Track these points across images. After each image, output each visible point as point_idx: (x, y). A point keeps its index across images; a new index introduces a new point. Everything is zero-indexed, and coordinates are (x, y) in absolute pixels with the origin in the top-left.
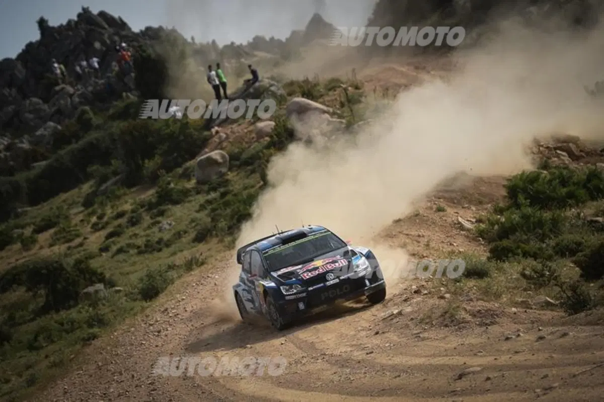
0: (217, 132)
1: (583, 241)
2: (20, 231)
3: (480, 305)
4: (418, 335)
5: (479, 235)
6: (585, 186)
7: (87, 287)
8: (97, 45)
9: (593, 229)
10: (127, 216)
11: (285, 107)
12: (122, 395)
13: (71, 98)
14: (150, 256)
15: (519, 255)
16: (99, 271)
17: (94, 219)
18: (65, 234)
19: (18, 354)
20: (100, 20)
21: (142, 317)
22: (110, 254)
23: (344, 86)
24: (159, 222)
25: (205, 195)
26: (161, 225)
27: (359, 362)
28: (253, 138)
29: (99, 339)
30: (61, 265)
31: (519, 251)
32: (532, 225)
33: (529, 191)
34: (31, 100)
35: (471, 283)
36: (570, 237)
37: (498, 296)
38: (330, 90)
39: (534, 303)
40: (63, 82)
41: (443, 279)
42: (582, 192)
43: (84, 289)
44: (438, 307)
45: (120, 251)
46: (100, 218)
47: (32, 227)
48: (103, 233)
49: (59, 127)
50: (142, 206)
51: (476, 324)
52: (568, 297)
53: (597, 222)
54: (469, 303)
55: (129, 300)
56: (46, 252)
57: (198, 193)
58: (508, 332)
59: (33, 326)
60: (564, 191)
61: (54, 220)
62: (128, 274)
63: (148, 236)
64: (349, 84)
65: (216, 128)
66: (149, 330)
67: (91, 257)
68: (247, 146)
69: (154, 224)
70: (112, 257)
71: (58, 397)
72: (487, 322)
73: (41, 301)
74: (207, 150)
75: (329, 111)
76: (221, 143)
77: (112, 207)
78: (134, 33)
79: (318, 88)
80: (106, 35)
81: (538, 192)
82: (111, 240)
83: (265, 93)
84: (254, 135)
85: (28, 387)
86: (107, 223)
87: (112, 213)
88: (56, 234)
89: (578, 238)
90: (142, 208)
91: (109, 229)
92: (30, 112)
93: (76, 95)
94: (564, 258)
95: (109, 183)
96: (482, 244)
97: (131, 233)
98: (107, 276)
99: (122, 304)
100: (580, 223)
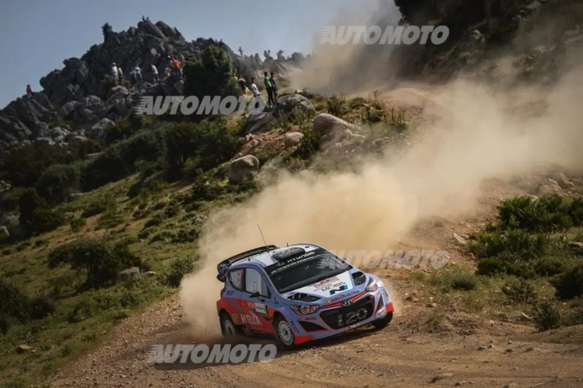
0: (251, 139)
1: (562, 263)
2: (70, 214)
3: (462, 315)
4: (404, 338)
5: (471, 251)
6: (569, 213)
7: (125, 268)
8: (154, 51)
9: (573, 252)
10: (165, 208)
11: (313, 120)
12: (142, 372)
13: (125, 98)
14: (183, 245)
15: (504, 272)
16: (136, 255)
17: (137, 208)
18: (110, 220)
19: (59, 325)
20: (158, 29)
21: (169, 302)
22: (147, 240)
23: (367, 105)
24: (193, 215)
25: (235, 194)
26: (194, 218)
27: (350, 359)
28: (282, 146)
29: (129, 318)
30: (103, 248)
31: (505, 268)
32: (518, 245)
33: (519, 214)
34: (90, 98)
35: (458, 294)
36: (551, 258)
37: (479, 308)
38: (354, 108)
39: (511, 317)
40: (120, 84)
41: (434, 289)
42: (566, 218)
43: (122, 270)
44: (425, 314)
45: (157, 238)
46: (142, 207)
47: (82, 211)
48: (143, 221)
49: (113, 123)
50: (180, 200)
51: (456, 332)
52: (540, 315)
53: (577, 246)
54: (453, 313)
55: (160, 284)
56: (91, 235)
57: (229, 191)
58: (483, 343)
59: (74, 301)
60: (551, 216)
61: (102, 206)
62: (161, 260)
63: (182, 227)
64: (371, 104)
65: (250, 135)
66: (172, 314)
67: (130, 242)
68: (276, 152)
69: (188, 217)
70: (149, 244)
71: (87, 368)
72: (466, 331)
73: (84, 279)
74: (240, 154)
75: (351, 127)
76: (254, 148)
77: (153, 199)
78: (186, 43)
79: (343, 105)
80: (162, 43)
81: (527, 216)
82: (149, 228)
83: (296, 106)
84: (283, 144)
85: (63, 357)
86: (148, 213)
87: (153, 203)
88: (102, 218)
89: (557, 260)
90: (179, 201)
91: (149, 218)
92: (89, 108)
93: (130, 96)
94: (544, 277)
95: (152, 177)
96: (473, 259)
97: (167, 224)
98: (143, 260)
99: (153, 286)
100: (562, 245)
